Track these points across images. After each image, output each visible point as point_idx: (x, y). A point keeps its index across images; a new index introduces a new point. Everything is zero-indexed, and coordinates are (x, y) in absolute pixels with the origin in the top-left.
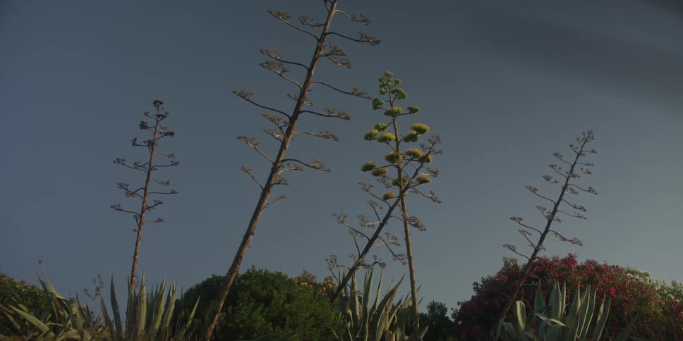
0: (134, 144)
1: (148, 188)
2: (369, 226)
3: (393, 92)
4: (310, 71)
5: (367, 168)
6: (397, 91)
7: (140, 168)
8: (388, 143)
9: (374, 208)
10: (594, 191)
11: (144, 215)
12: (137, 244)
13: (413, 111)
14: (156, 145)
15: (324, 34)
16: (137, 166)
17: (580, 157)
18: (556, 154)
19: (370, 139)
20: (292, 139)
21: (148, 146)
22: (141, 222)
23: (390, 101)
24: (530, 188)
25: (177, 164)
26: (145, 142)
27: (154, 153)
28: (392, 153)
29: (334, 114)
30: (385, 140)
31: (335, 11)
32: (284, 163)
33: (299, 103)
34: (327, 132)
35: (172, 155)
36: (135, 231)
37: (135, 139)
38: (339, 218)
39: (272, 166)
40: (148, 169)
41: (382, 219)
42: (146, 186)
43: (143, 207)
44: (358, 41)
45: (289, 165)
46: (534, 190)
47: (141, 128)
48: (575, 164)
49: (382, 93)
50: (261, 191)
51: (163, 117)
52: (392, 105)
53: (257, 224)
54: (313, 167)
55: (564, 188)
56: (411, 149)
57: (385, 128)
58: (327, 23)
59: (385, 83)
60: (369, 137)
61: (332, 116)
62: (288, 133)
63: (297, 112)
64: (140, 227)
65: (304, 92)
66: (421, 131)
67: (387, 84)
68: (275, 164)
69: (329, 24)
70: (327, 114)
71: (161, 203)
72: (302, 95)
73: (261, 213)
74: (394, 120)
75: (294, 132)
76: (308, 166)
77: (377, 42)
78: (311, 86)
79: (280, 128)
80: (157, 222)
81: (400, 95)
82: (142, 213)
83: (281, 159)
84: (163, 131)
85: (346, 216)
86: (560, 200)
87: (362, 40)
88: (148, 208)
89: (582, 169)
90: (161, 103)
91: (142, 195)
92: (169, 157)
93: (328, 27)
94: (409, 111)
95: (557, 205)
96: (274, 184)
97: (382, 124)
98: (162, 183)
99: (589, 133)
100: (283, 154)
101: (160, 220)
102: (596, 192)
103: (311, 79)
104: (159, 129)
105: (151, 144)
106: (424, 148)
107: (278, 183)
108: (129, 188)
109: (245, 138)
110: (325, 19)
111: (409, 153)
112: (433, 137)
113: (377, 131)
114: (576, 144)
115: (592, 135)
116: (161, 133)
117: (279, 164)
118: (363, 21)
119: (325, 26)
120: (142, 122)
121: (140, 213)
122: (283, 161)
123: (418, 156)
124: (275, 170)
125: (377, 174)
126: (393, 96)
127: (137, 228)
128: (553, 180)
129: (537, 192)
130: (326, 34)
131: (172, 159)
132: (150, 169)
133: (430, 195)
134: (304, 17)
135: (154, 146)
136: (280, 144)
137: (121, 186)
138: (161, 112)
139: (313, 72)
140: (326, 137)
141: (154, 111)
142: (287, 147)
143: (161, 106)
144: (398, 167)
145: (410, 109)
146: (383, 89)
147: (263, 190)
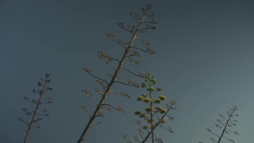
0: (34, 92)
1: (36, 112)
2: (139, 141)
3: (151, 81)
4: (121, 63)
5: (137, 113)
6: (153, 80)
7: (35, 102)
8: (148, 103)
9: (140, 133)
10: (237, 134)
11: (32, 124)
12: (26, 138)
13: (159, 90)
14: (44, 93)
15: (129, 47)
16: (33, 101)
17: (231, 117)
18: (220, 115)
19: (139, 101)
20: (108, 95)
21: (40, 93)
22: (30, 127)
23: (149, 85)
24: (208, 129)
25: (51, 102)
26: (39, 91)
27: (42, 97)
28: (149, 107)
29: (131, 84)
30: (146, 101)
31: (135, 37)
32: (103, 106)
33: (114, 78)
34: (125, 93)
35: (50, 99)
36: (26, 131)
37: (35, 89)
38: (124, 136)
39: (96, 107)
40: (38, 103)
41: (144, 138)
42: (36, 111)
43: (32, 120)
44: (145, 52)
45: (105, 107)
46: (210, 131)
47: (38, 85)
48: (229, 120)
49: (146, 81)
50: (90, 119)
51: (49, 81)
52: (150, 86)
53: (86, 135)
54: (117, 109)
55: (224, 131)
56: (158, 107)
57: (146, 96)
58: (131, 42)
59: (148, 76)
60: (139, 99)
61: (130, 85)
62: (107, 91)
63: (112, 82)
64: (29, 129)
65: (117, 72)
66: (162, 99)
67: (149, 77)
68: (99, 106)
69: (132, 43)
70: (128, 84)
71: (41, 120)
72: (116, 74)
73: (88, 130)
74: (150, 93)
75: (110, 91)
76: (115, 108)
77: (154, 53)
78: (120, 70)
79: (104, 88)
80: (37, 128)
81: (154, 82)
82: (31, 123)
83: (102, 104)
84: (47, 87)
85: (127, 135)
86: (222, 136)
87: (147, 51)
88: (35, 121)
89: (231, 123)
90: (49, 75)
91: (33, 115)
92: (48, 99)
93: (131, 44)
94: (157, 90)
95: (220, 138)
96: (96, 116)
97: (145, 94)
98: (43, 110)
99: (235, 107)
100: (103, 102)
101: (39, 127)
102: (239, 134)
103: (121, 67)
104: (46, 86)
105: (41, 92)
106: (168, 106)
107: (99, 116)
108: (27, 111)
109: (86, 91)
110: (130, 41)
111: (157, 108)
112: (172, 101)
113: (143, 97)
114: (230, 111)
115: (236, 107)
116: (46, 88)
117: (100, 106)
118: (147, 44)
119: (130, 44)
120: (39, 83)
121: (30, 123)
122: (103, 105)
123: (161, 110)
124: (98, 109)
125: (142, 116)
126: (151, 82)
127: (28, 130)
128: (219, 127)
129: (211, 131)
130: (130, 47)
131: (49, 100)
132: (39, 104)
133: (168, 129)
134: (120, 40)
135: (43, 93)
136: (102, 96)
137: (24, 109)
138: (49, 79)
139: (122, 64)
140: (125, 95)
141: (45, 79)
142: (105, 98)
143: (49, 77)
144: (151, 114)
145: (158, 89)
146: (146, 79)
147: (91, 118)
